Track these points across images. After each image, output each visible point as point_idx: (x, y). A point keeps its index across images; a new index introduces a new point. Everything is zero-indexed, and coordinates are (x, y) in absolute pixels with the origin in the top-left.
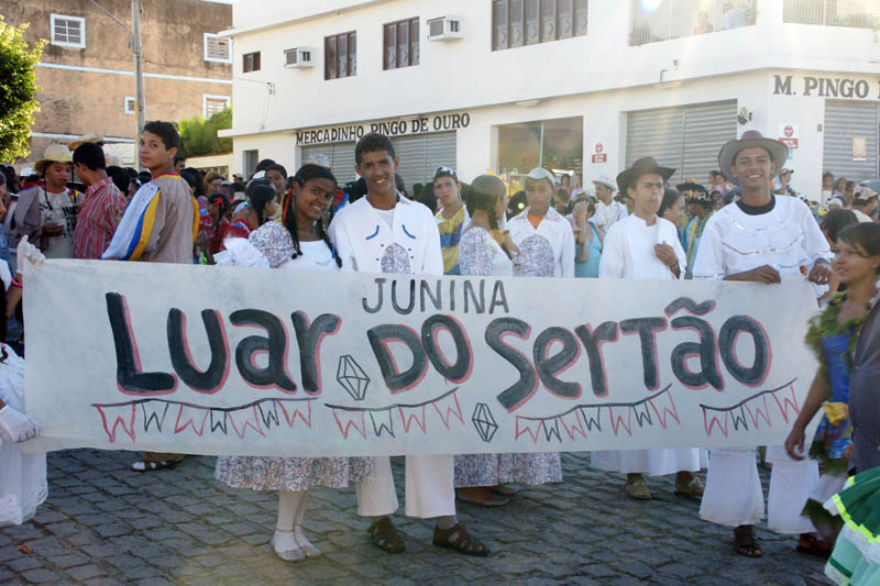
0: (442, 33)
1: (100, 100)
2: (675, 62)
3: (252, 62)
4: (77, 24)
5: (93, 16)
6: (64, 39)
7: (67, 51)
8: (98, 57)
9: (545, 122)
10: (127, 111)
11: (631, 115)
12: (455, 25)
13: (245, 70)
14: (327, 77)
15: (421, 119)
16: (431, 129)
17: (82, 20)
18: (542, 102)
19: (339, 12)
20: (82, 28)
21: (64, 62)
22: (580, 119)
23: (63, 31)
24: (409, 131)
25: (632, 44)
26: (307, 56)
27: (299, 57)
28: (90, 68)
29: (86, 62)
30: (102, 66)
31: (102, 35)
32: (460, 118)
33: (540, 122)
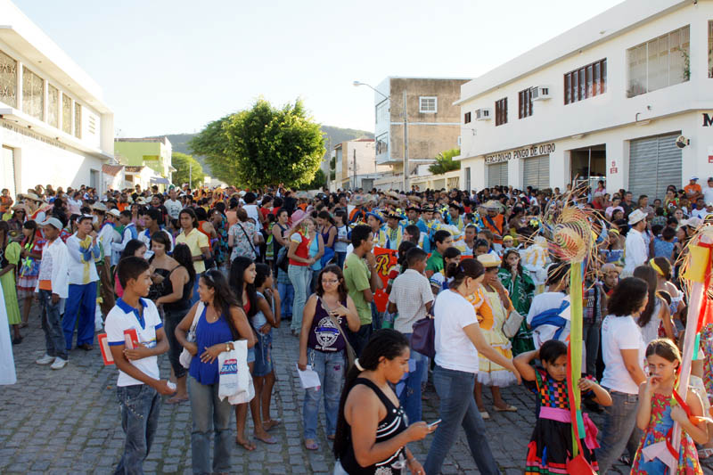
0: (537, 96)
1: (445, 139)
2: (649, 107)
3: (468, 118)
4: (433, 101)
5: (441, 95)
6: (426, 109)
7: (428, 115)
8: (444, 117)
9: (592, 147)
10: (459, 144)
11: (632, 141)
12: (545, 91)
13: (466, 123)
14: (497, 124)
15: (533, 147)
16: (539, 154)
17: (436, 98)
18: (585, 135)
19: (498, 87)
20: (436, 101)
21: (426, 121)
22: (604, 145)
23: (426, 105)
24: (529, 156)
25: (629, 97)
26: (486, 113)
27: (482, 114)
28: (440, 122)
29: (438, 119)
30: (446, 121)
31: (446, 105)
32: (550, 145)
33: (588, 148)
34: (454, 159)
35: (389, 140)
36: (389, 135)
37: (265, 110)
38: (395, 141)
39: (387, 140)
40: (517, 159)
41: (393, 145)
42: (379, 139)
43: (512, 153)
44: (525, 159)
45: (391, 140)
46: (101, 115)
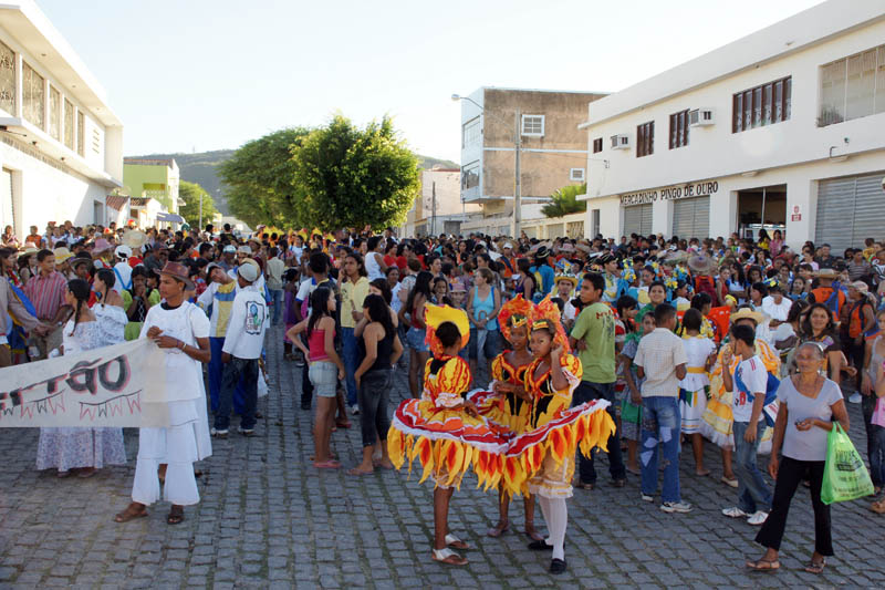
0: (697, 121)
1: (553, 171)
2: (846, 140)
3: (598, 146)
4: (540, 120)
5: (550, 113)
6: (530, 131)
7: (532, 139)
8: (552, 141)
9: (767, 188)
10: (572, 178)
11: (821, 182)
12: (708, 115)
13: (595, 151)
14: (638, 155)
15: (689, 186)
16: (696, 195)
17: (543, 117)
18: (759, 173)
19: (643, 108)
20: (543, 123)
21: (529, 147)
22: (785, 186)
23: (530, 126)
24: (682, 196)
25: (819, 126)
26: (625, 140)
27: (620, 141)
28: (547, 149)
29: (545, 145)
30: (555, 147)
31: (556, 126)
32: (712, 185)
33: (762, 188)
34: (578, 198)
35: (481, 172)
36: (481, 164)
37: (345, 129)
38: (489, 172)
39: (478, 170)
40: (665, 202)
41: (486, 177)
42: (466, 169)
43: (659, 193)
44: (676, 201)
45: (484, 171)
46: (106, 128)
